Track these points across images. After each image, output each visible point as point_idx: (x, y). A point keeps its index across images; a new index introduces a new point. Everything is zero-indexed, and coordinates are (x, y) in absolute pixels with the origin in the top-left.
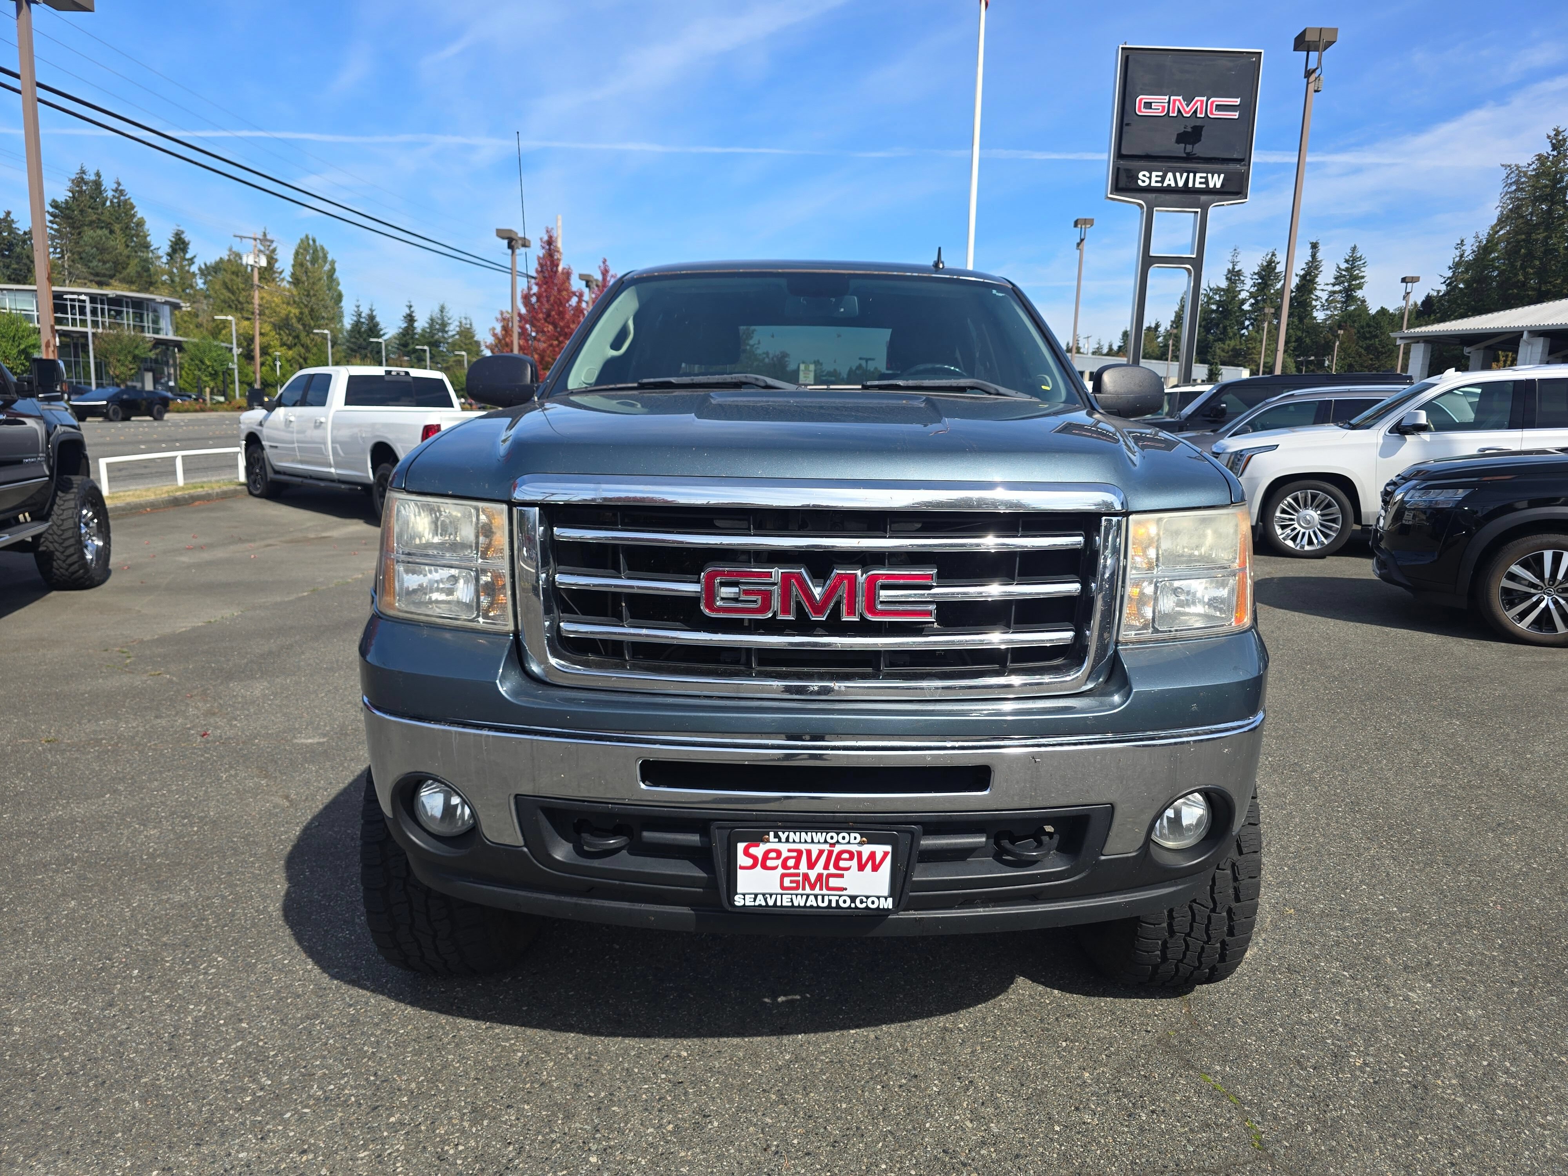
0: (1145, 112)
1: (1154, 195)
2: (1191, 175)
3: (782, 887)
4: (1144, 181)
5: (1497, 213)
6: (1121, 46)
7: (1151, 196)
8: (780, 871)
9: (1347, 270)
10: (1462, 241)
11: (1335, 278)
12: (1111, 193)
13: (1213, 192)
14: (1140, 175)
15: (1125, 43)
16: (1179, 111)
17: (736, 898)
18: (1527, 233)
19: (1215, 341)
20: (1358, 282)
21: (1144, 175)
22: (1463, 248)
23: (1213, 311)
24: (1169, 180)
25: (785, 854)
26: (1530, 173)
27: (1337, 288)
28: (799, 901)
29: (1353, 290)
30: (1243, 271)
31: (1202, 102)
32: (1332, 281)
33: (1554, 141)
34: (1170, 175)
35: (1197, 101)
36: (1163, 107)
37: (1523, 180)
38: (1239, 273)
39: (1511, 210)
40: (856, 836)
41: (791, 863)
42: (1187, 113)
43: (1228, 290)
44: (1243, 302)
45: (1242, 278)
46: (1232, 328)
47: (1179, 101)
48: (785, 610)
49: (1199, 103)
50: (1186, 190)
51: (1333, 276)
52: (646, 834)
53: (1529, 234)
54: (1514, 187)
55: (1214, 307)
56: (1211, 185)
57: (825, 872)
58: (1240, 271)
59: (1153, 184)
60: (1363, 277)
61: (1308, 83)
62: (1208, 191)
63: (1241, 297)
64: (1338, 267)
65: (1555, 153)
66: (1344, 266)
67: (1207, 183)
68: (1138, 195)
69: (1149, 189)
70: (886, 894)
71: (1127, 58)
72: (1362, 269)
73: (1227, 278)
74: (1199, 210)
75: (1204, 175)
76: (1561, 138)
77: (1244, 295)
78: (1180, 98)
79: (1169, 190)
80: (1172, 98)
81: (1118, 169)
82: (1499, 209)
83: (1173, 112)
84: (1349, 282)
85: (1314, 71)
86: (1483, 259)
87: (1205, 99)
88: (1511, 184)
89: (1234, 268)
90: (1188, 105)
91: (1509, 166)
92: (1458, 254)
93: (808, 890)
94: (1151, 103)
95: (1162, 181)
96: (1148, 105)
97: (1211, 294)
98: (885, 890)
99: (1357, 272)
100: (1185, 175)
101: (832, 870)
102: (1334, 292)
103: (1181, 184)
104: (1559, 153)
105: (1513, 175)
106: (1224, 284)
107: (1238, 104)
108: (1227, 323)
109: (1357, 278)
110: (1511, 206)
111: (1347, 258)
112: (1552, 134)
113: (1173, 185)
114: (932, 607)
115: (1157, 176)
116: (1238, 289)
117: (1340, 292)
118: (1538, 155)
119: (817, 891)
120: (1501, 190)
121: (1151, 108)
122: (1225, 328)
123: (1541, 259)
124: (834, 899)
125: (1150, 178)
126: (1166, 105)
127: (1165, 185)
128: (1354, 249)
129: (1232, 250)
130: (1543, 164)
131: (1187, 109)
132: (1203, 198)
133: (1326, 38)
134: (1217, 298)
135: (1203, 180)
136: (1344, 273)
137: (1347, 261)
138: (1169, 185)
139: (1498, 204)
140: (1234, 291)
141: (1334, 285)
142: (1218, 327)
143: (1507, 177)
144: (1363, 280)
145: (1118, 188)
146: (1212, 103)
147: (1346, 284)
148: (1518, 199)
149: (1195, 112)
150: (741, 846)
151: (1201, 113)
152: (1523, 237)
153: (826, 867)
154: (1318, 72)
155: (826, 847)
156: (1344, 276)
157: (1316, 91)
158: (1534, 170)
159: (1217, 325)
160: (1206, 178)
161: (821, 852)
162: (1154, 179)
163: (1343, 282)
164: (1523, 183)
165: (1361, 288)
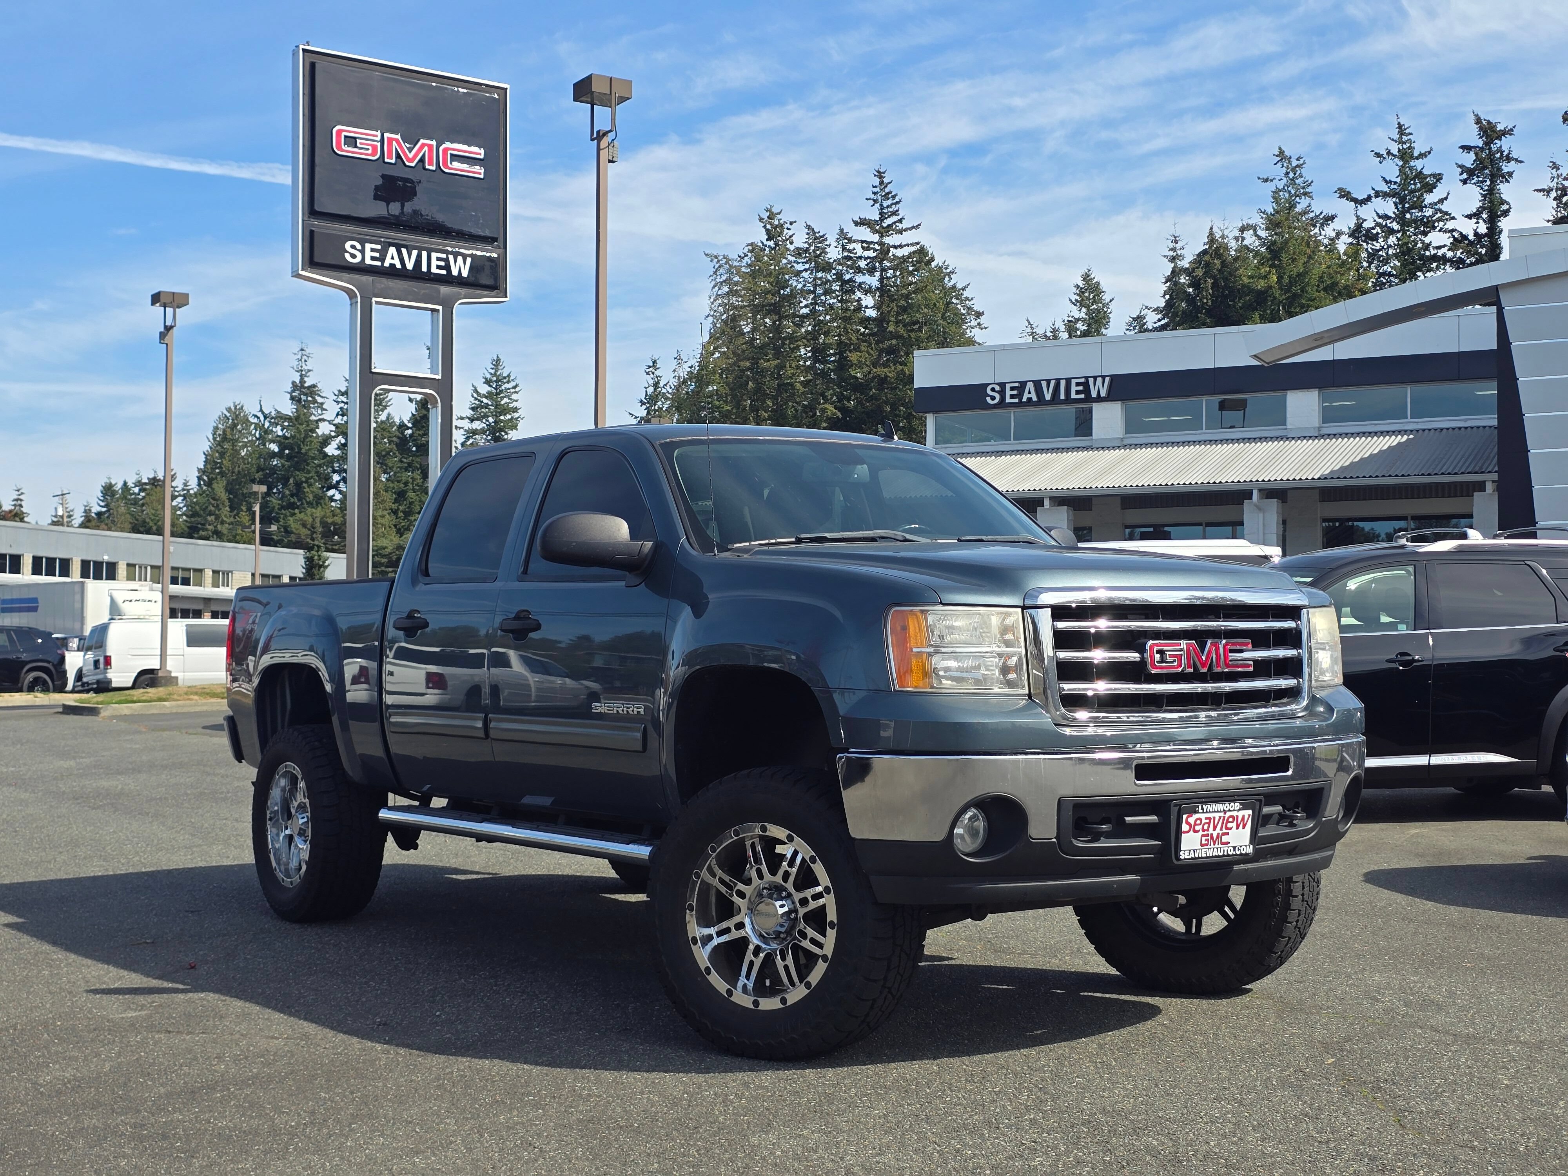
0: (347, 150)
1: (370, 278)
2: (424, 254)
3: (1202, 845)
4: (353, 256)
5: (708, 324)
6: (301, 47)
7: (367, 279)
8: (1201, 833)
9: (489, 396)
10: (654, 362)
11: (473, 409)
12: (303, 269)
13: (459, 281)
14: (348, 245)
15: (308, 44)
16: (398, 156)
17: (1182, 853)
18: (753, 358)
19: (282, 507)
20: (509, 417)
21: (353, 247)
22: (657, 373)
23: (273, 455)
24: (392, 258)
25: (1204, 821)
26: (743, 269)
27: (477, 425)
28: (1210, 853)
29: (501, 430)
30: (320, 386)
31: (430, 147)
32: (470, 413)
33: (768, 226)
34: (392, 250)
35: (423, 145)
36: (374, 148)
37: (736, 279)
38: (312, 391)
39: (725, 322)
40: (1237, 805)
41: (1206, 827)
42: (411, 160)
43: (297, 418)
44: (326, 440)
45: (319, 399)
46: (310, 485)
47: (397, 141)
48: (1189, 667)
49: (426, 148)
50: (417, 275)
51: (468, 405)
52: (1127, 819)
53: (755, 361)
54: (726, 289)
55: (274, 447)
56: (455, 272)
57: (1221, 832)
58: (314, 386)
59: (368, 261)
60: (515, 410)
61: (599, 149)
62: (449, 280)
63: (320, 432)
64: (476, 391)
65: (772, 243)
66: (484, 389)
67: (447, 267)
68: (346, 275)
69: (361, 269)
70: (1248, 843)
71: (313, 66)
72: (514, 397)
73: (292, 398)
74: (440, 308)
75: (444, 256)
76: (776, 222)
77: (324, 429)
78: (398, 137)
79: (392, 272)
80: (386, 135)
81: (312, 233)
82: (710, 319)
83: (390, 157)
84: (496, 416)
85: (606, 134)
86: (698, 393)
87: (434, 143)
88: (721, 283)
89: (302, 381)
90: (410, 150)
91: (716, 257)
92: (651, 382)
93: (1212, 846)
94: (355, 138)
95: (382, 259)
96: (352, 141)
97: (267, 425)
98: (1247, 841)
99: (505, 400)
100: (415, 253)
101: (1224, 831)
102: (474, 432)
103: (410, 266)
104: (777, 244)
105: (721, 271)
106: (288, 408)
107: (482, 157)
108: (302, 476)
109: (506, 410)
110: (724, 317)
111: (488, 376)
112: (765, 215)
113: (399, 266)
114: (1252, 663)
115: (373, 250)
116: (313, 418)
117: (483, 431)
118: (751, 244)
119: (1216, 846)
120: (709, 292)
121: (356, 146)
122: (298, 485)
123: (774, 398)
124: (1226, 849)
125: (363, 251)
126: (379, 144)
127: (387, 264)
128: (497, 363)
129: (296, 350)
130: (758, 259)
131: (411, 155)
132: (445, 290)
133: (618, 91)
134: (278, 431)
135: (442, 264)
136: (485, 401)
137: (488, 382)
138: (392, 266)
139: (707, 312)
140: (308, 422)
141: (472, 420)
142: (285, 484)
143: (715, 273)
144: (516, 415)
145: (312, 262)
146: (446, 150)
147: (491, 419)
148: (735, 308)
149: (422, 160)
150: (1185, 816)
151: (431, 164)
152: (748, 364)
153: (1221, 829)
154: (611, 135)
155: (1222, 814)
156: (487, 406)
157: (610, 161)
158: (749, 266)
159: (285, 482)
160: (447, 260)
161: (1220, 817)
162: (369, 254)
163: (486, 416)
164: (736, 284)
165: (514, 427)
